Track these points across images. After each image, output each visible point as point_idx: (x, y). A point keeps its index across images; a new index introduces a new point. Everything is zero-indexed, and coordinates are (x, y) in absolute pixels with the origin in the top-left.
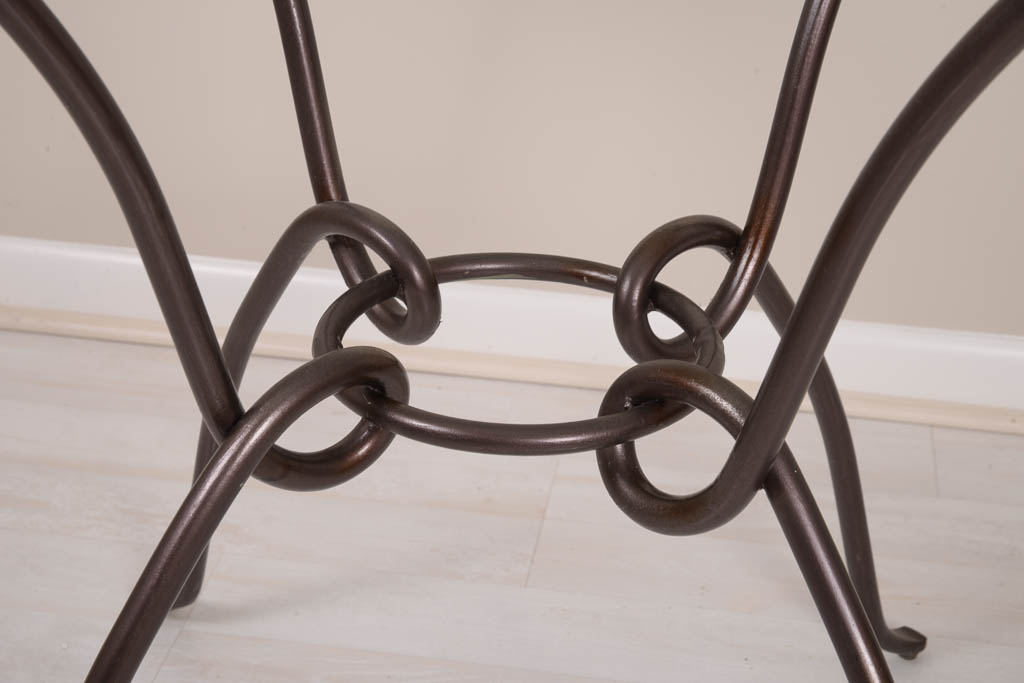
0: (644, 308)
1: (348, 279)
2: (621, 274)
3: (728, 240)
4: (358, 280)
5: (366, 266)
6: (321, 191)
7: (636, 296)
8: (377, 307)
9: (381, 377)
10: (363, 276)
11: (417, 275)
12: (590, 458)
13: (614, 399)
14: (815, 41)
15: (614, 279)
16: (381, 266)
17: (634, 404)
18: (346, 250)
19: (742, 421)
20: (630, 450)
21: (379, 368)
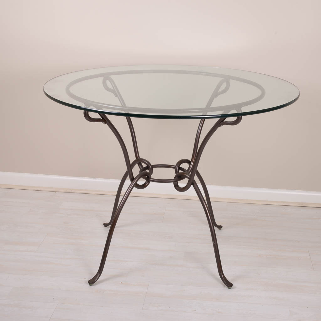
0: (179, 170)
2: (175, 166)
3: (189, 162)
4: (141, 168)
5: (142, 166)
6: (136, 157)
7: (177, 169)
9: (149, 175)
10: (142, 167)
11: (150, 166)
12: (172, 183)
13: (175, 177)
14: (198, 137)
17: (178, 177)
18: (140, 164)
19: (189, 177)
20: (177, 183)
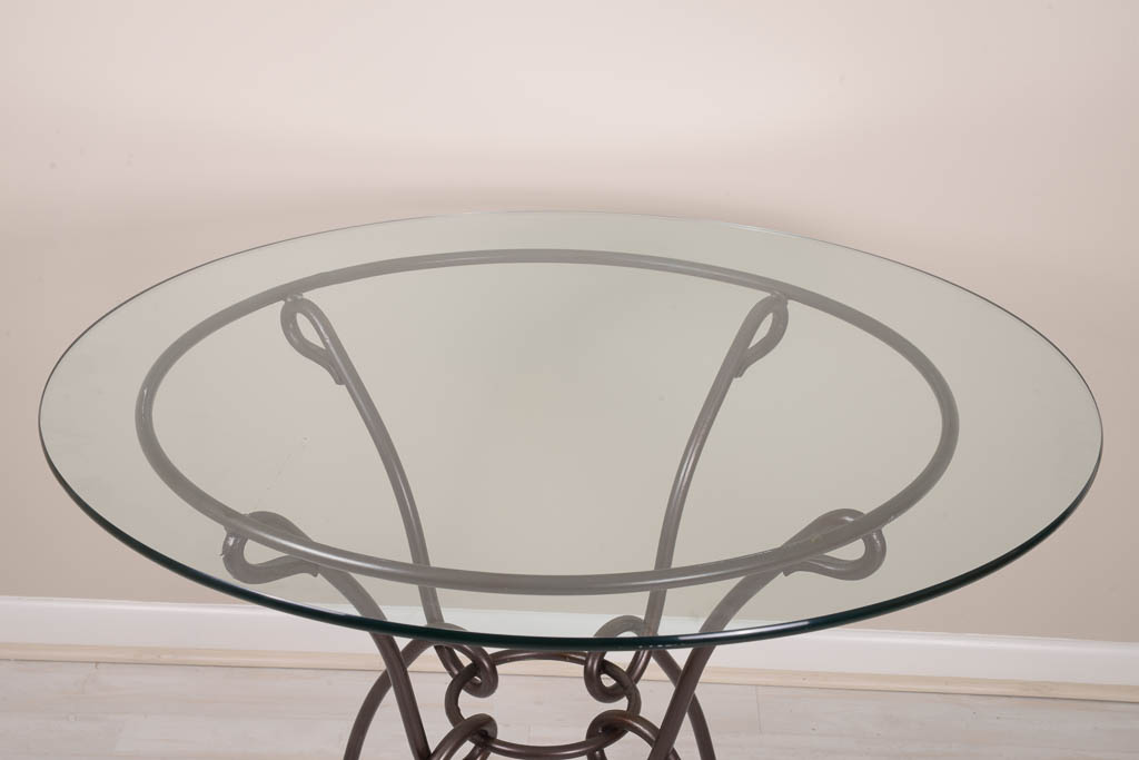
0: (599, 674)
1: (452, 674)
7: (595, 667)
8: (468, 684)
9: (487, 728)
10: (459, 670)
11: (486, 664)
15: (584, 658)
16: (466, 661)
19: (654, 739)
20: (602, 752)
21: (482, 725)
